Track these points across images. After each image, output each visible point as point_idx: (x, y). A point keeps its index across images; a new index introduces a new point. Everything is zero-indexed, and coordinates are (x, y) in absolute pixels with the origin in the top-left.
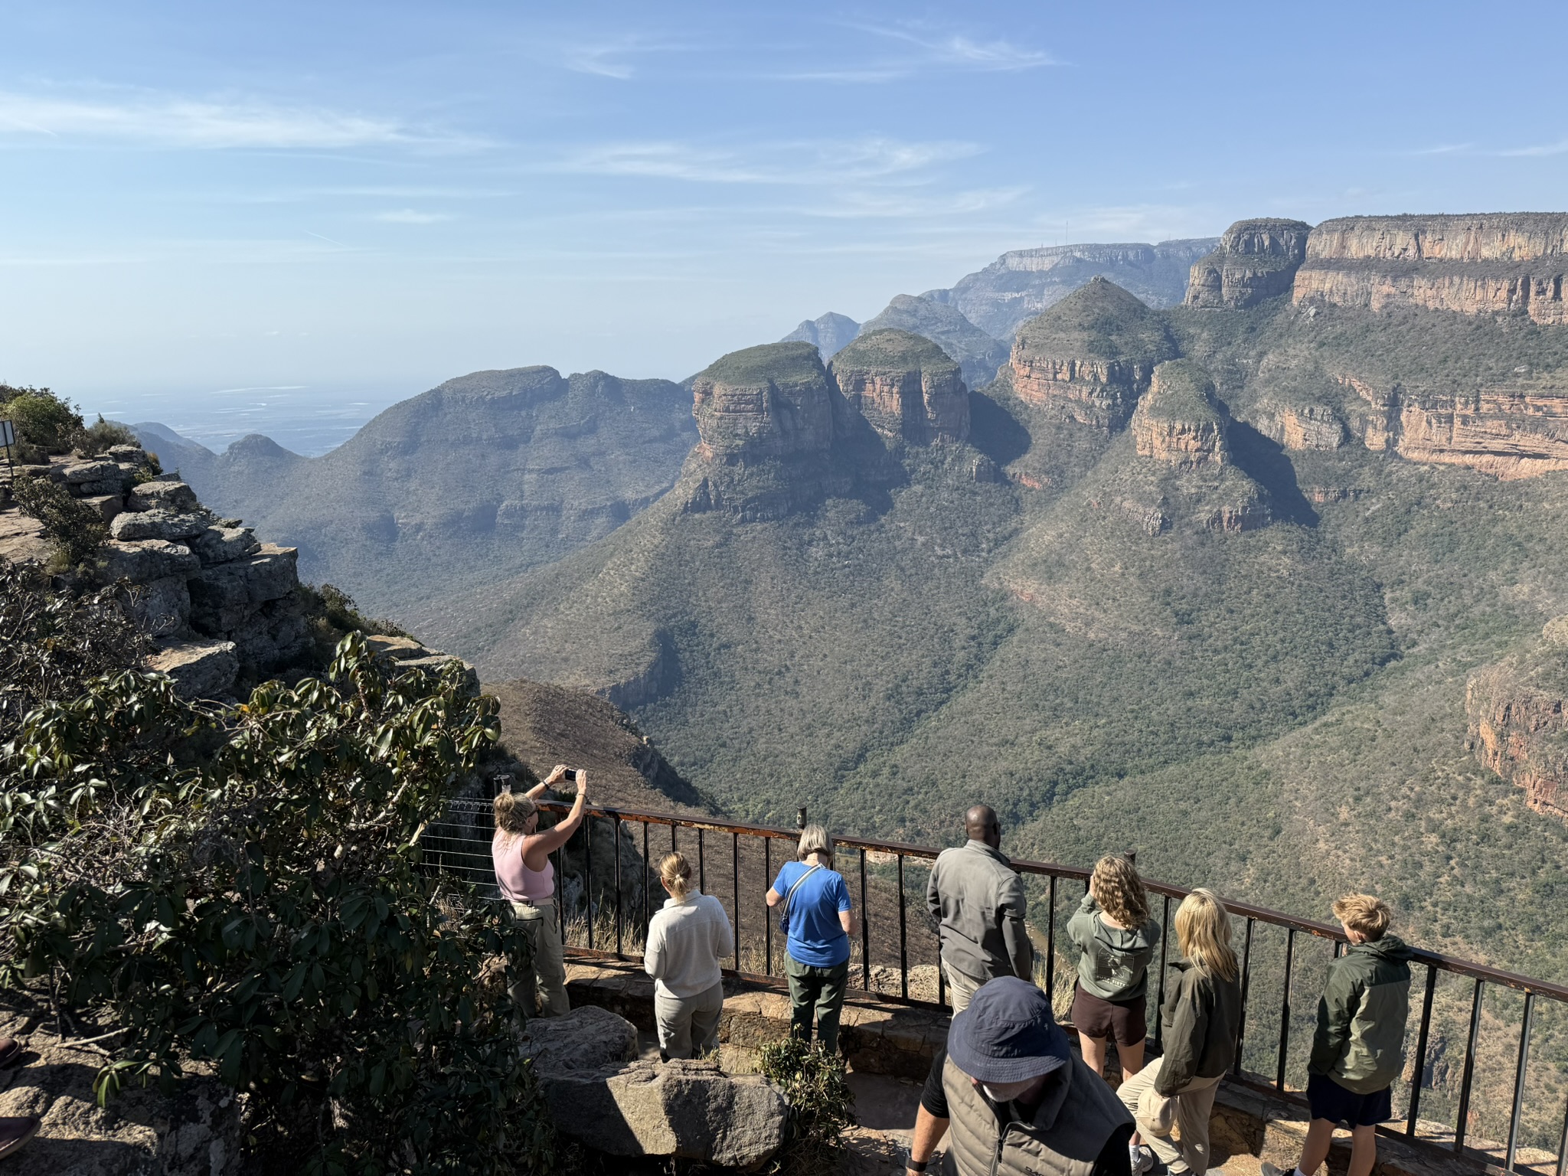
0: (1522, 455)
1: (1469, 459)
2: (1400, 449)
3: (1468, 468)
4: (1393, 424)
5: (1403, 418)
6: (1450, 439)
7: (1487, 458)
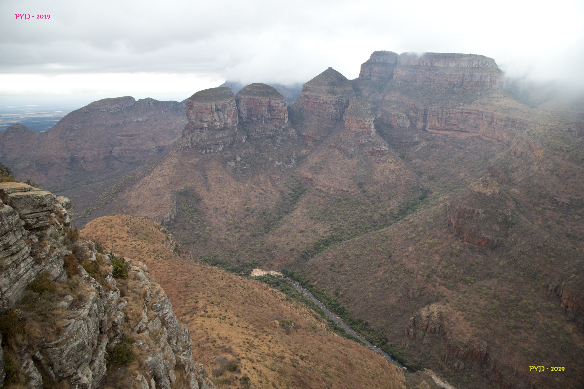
0: (462, 131)
1: (447, 132)
2: (427, 129)
3: (447, 135)
4: (425, 121)
5: (428, 118)
6: (441, 126)
7: (452, 132)
